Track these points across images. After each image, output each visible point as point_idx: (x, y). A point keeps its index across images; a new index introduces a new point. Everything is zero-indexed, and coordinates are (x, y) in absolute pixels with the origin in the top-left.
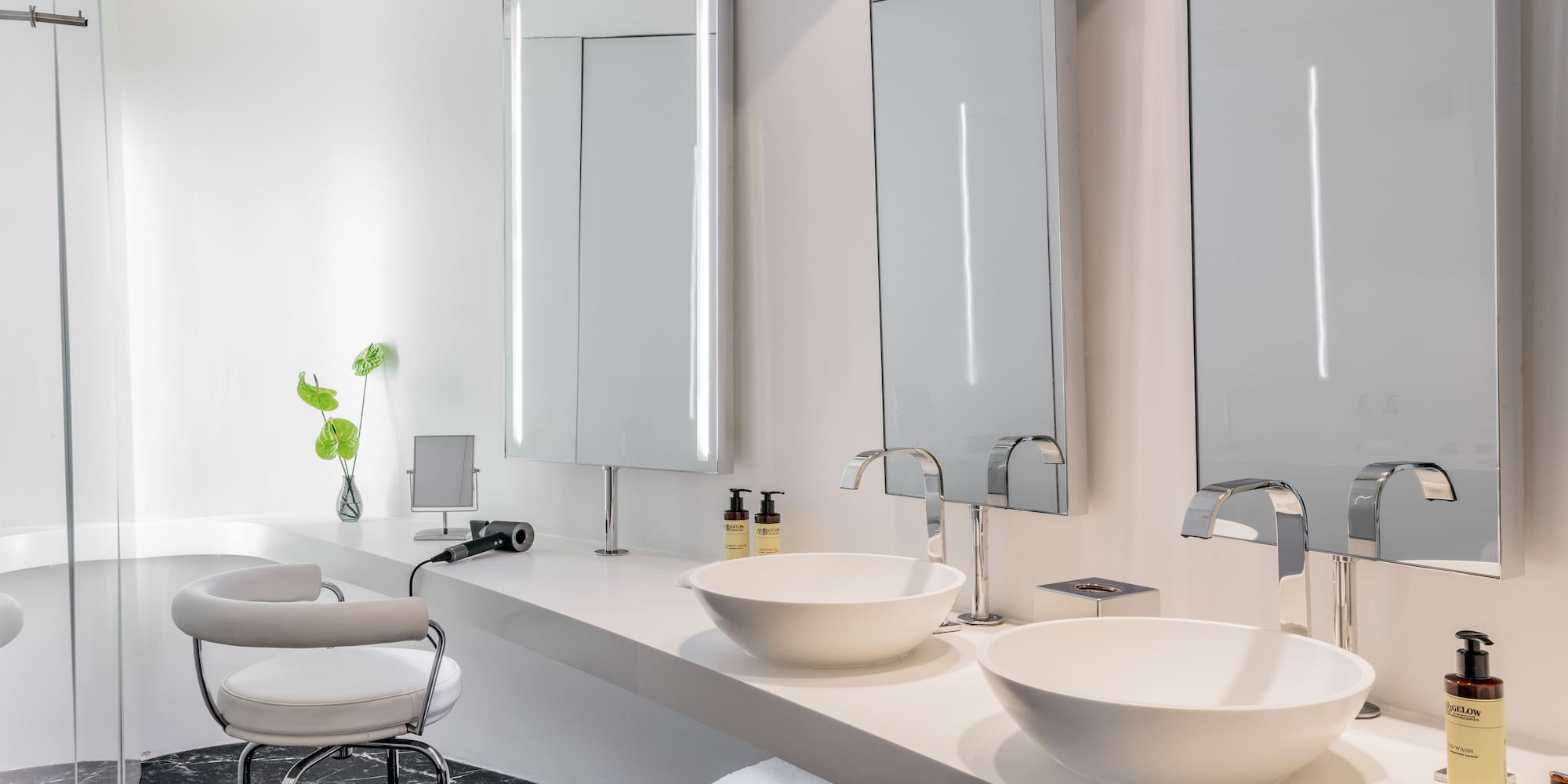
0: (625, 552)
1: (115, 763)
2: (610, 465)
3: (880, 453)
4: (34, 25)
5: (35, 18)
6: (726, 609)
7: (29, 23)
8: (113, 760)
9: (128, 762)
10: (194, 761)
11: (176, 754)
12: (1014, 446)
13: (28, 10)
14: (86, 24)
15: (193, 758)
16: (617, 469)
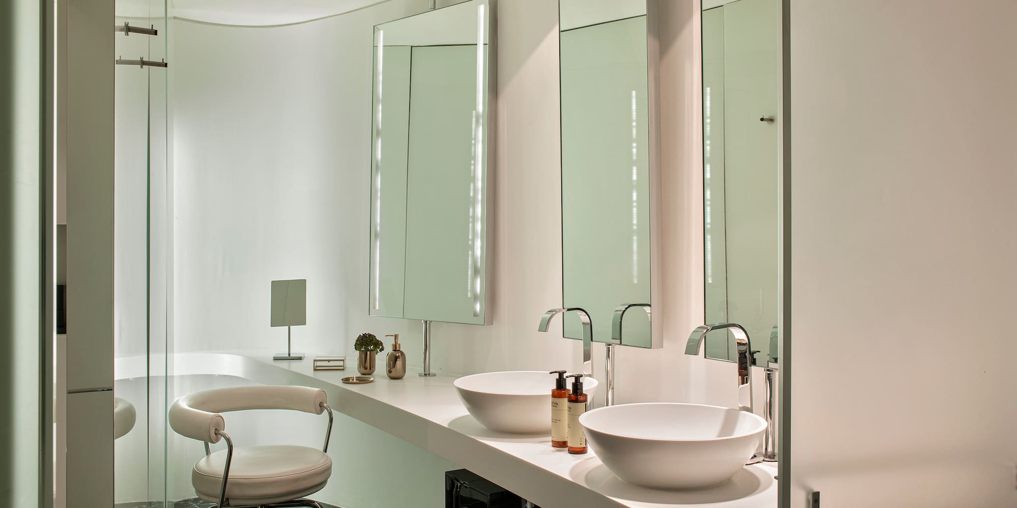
0: (435, 375)
1: (162, 503)
2: (426, 320)
3: (560, 310)
4: (142, 67)
5: (143, 63)
6: (473, 399)
7: (139, 66)
8: (160, 500)
9: (168, 502)
10: (201, 503)
11: (193, 499)
12: (627, 308)
13: (139, 59)
14: (166, 65)
15: (201, 502)
16: (431, 322)
